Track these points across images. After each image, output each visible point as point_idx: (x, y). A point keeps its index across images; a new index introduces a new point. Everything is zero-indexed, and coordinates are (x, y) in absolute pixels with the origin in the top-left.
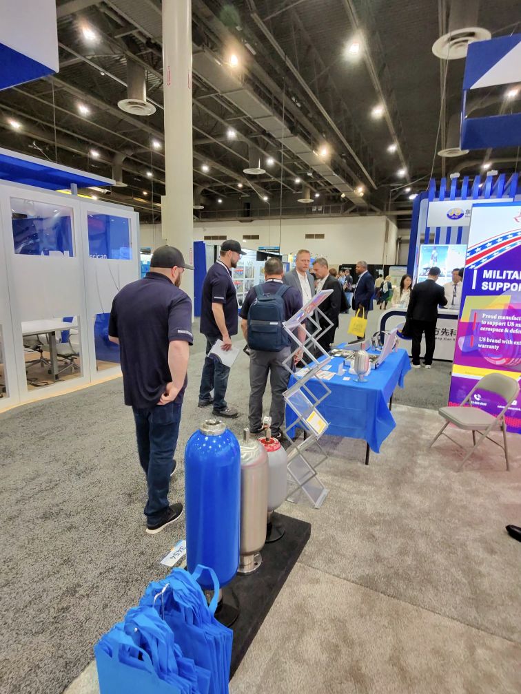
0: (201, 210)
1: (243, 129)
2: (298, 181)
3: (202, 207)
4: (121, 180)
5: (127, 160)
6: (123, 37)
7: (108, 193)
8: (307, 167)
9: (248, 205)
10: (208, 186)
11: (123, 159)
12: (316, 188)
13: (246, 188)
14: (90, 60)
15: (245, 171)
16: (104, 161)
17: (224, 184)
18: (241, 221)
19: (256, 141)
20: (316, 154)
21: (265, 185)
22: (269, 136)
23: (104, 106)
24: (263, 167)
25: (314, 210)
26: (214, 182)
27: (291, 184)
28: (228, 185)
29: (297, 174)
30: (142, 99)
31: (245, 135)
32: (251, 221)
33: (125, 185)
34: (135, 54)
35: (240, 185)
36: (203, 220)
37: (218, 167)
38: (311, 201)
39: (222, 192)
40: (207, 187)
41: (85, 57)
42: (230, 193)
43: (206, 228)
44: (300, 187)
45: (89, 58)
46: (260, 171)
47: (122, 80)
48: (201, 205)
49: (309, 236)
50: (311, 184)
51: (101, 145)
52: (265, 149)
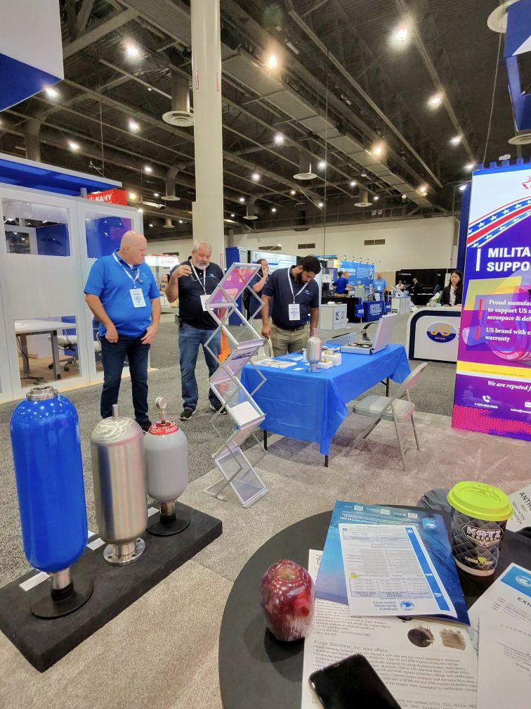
0: (255, 220)
1: (292, 133)
2: (353, 184)
3: (256, 218)
4: (174, 193)
5: (180, 174)
6: (164, 51)
7: (162, 208)
8: (362, 169)
9: (303, 213)
10: (262, 196)
11: (176, 173)
12: (374, 191)
13: (298, 195)
14: (138, 77)
15: (295, 177)
16: (157, 176)
17: (277, 192)
18: (296, 230)
19: (306, 144)
20: (370, 153)
21: (320, 192)
22: (317, 137)
23: (153, 121)
24: (315, 171)
25: (374, 213)
26: (268, 191)
27: (346, 187)
28: (282, 193)
29: (351, 177)
30: (185, 110)
31: (294, 139)
32: (307, 229)
33: (178, 199)
34: (177, 66)
35: (293, 193)
36: (258, 230)
37: (269, 174)
38: (368, 204)
39: (276, 201)
40: (260, 196)
41: (132, 74)
42: (284, 201)
43: (261, 239)
44: (357, 190)
45: (137, 74)
46: (311, 176)
47: (167, 93)
48: (255, 215)
49: (368, 243)
50: (369, 187)
51: (154, 161)
52: (316, 153)
